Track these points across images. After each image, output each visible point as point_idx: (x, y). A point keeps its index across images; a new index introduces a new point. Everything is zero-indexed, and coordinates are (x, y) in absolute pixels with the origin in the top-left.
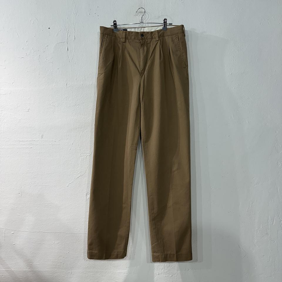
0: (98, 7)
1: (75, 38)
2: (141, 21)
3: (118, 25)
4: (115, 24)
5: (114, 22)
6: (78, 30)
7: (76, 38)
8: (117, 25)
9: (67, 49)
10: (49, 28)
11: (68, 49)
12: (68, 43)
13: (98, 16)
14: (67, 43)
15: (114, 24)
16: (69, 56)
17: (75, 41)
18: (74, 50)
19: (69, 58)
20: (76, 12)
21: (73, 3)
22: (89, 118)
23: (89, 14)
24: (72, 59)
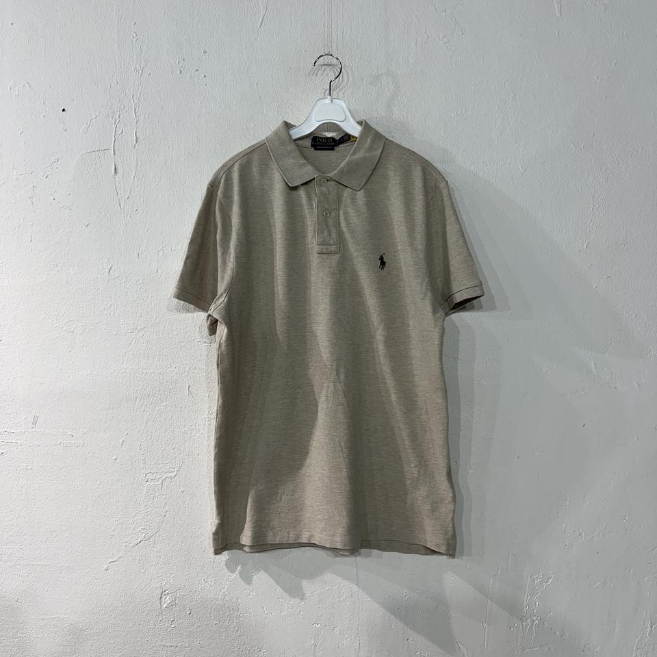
1: (137, 140)
6: (147, 116)
7: (139, 140)
9: (113, 170)
10: (63, 110)
11: (115, 169)
12: (117, 154)
13: (205, 76)
14: (114, 153)
16: (118, 189)
17: (137, 147)
18: (134, 173)
19: (119, 195)
20: (142, 66)
21: (135, 39)
22: (173, 369)
23: (179, 72)
24: (128, 198)
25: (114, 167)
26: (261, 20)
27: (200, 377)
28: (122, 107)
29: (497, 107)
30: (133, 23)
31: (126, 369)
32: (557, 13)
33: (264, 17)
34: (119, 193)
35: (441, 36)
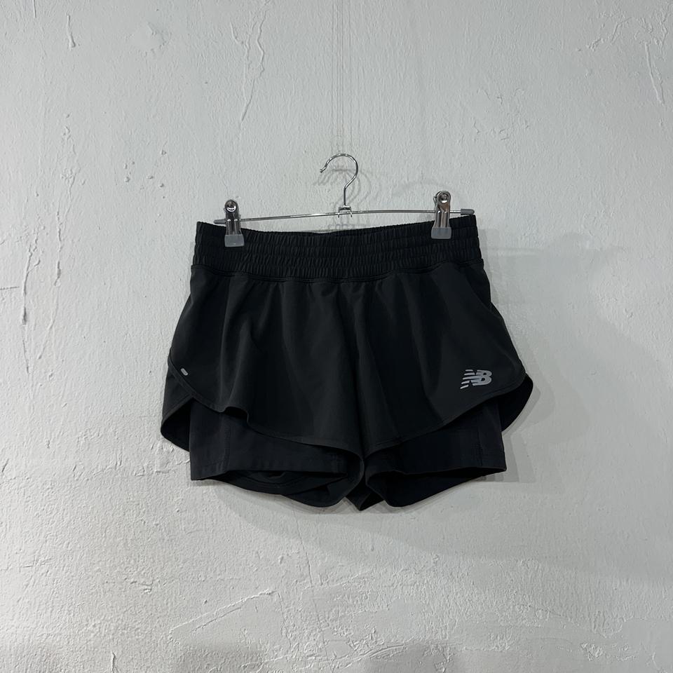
0: (164, 153)
1: (59, 274)
2: (340, 204)
3: (244, 220)
4: (232, 216)
5: (227, 206)
6: (75, 240)
7: (63, 273)
8: (242, 218)
9: (22, 317)
11: (25, 313)
12: (28, 293)
13: (162, 186)
14: (25, 293)
15: (229, 215)
16: (27, 344)
17: (59, 284)
18: (52, 321)
19: (28, 353)
20: (74, 171)
21: (67, 136)
22: (90, 628)
23: (125, 179)
24: (40, 358)
25: (23, 313)
26: (244, 111)
27: (131, 642)
28: (42, 228)
29: (582, 226)
30: (65, 115)
31: (17, 627)
32: (658, 99)
33: (248, 106)
34: (27, 350)
35: (497, 130)
